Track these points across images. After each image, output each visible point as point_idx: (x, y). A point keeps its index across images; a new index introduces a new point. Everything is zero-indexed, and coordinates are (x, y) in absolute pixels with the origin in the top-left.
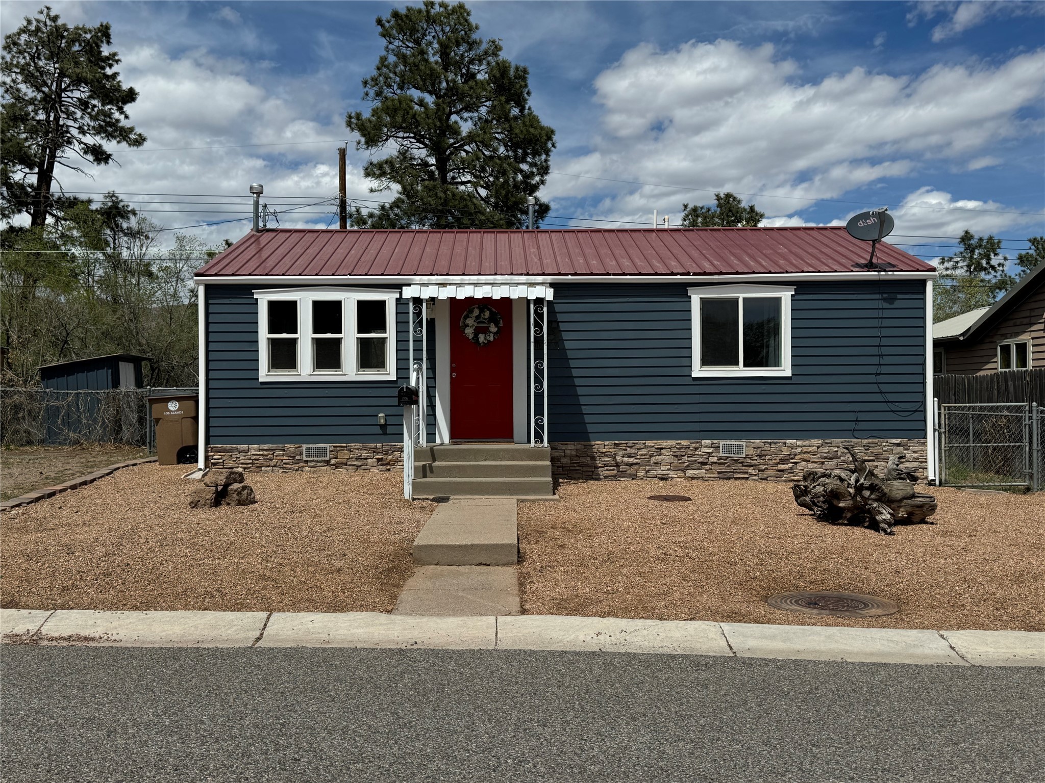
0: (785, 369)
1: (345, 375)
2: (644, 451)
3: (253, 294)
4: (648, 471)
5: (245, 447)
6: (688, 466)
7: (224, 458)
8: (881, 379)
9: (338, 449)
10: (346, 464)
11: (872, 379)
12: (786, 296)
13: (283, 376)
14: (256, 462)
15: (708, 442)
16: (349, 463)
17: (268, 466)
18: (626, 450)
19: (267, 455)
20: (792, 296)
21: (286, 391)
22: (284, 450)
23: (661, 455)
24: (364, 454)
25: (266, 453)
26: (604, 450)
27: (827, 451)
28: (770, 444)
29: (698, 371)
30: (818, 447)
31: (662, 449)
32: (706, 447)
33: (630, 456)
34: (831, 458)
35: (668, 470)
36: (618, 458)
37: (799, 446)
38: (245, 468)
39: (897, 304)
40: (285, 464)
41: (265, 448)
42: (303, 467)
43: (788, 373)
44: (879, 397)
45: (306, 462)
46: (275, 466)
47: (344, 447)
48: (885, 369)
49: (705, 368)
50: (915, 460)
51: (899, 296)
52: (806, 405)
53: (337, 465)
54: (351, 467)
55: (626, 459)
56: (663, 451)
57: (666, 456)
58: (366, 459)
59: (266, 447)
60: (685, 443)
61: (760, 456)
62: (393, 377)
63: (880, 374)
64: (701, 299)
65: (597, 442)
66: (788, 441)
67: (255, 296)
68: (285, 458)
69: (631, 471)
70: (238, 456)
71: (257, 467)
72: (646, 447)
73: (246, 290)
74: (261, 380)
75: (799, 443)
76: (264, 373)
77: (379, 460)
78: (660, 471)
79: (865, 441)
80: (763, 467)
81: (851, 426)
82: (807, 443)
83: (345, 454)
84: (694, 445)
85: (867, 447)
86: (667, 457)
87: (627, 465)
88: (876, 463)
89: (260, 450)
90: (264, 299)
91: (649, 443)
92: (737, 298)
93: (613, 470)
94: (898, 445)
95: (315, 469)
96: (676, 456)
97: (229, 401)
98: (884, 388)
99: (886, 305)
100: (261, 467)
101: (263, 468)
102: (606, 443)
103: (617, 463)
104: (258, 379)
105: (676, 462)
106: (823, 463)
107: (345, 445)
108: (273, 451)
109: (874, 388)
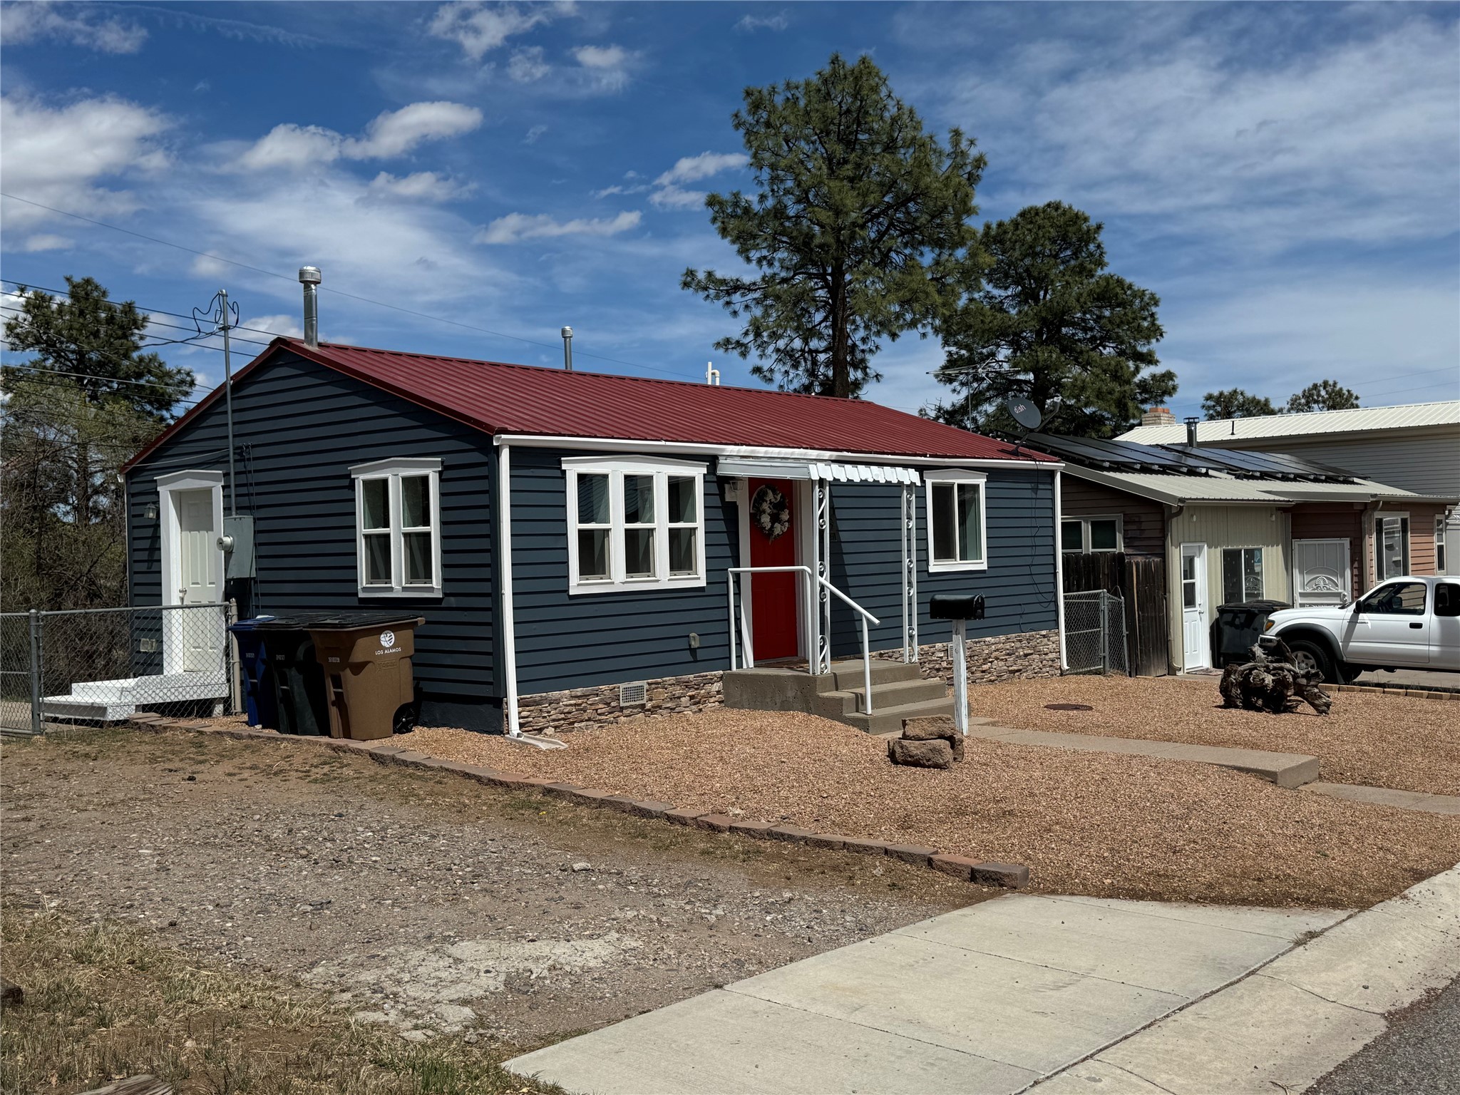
0: (983, 562)
1: (658, 581)
3: (560, 463)
5: (556, 694)
9: (653, 686)
10: (661, 707)
11: (1029, 570)
12: (981, 482)
13: (593, 585)
14: (569, 716)
15: (940, 645)
16: (664, 706)
17: (582, 721)
19: (580, 705)
20: (986, 483)
21: (597, 607)
22: (597, 695)
24: (678, 691)
27: (1008, 647)
28: (977, 643)
29: (933, 565)
30: (1003, 644)
32: (940, 650)
34: (1011, 655)
37: (993, 644)
38: (556, 727)
39: (1039, 494)
40: (600, 715)
41: (579, 694)
42: (619, 717)
43: (985, 566)
45: (622, 709)
46: (589, 720)
47: (659, 683)
49: (937, 562)
50: (1055, 650)
51: (1040, 486)
53: (654, 710)
54: (665, 711)
58: (679, 698)
59: (579, 691)
61: (971, 657)
62: (703, 583)
64: (932, 484)
66: (986, 639)
67: (564, 467)
68: (601, 706)
70: (549, 709)
71: (570, 724)
73: (553, 457)
74: (571, 592)
75: (993, 640)
76: (577, 584)
77: (692, 697)
79: (1027, 635)
81: (1019, 620)
82: (997, 640)
83: (660, 693)
84: (932, 649)
85: (1029, 640)
88: (1034, 657)
89: (573, 697)
90: (573, 469)
94: (1045, 636)
95: (630, 718)
97: (535, 626)
100: (573, 723)
101: (576, 725)
104: (568, 591)
107: (659, 680)
108: (587, 697)
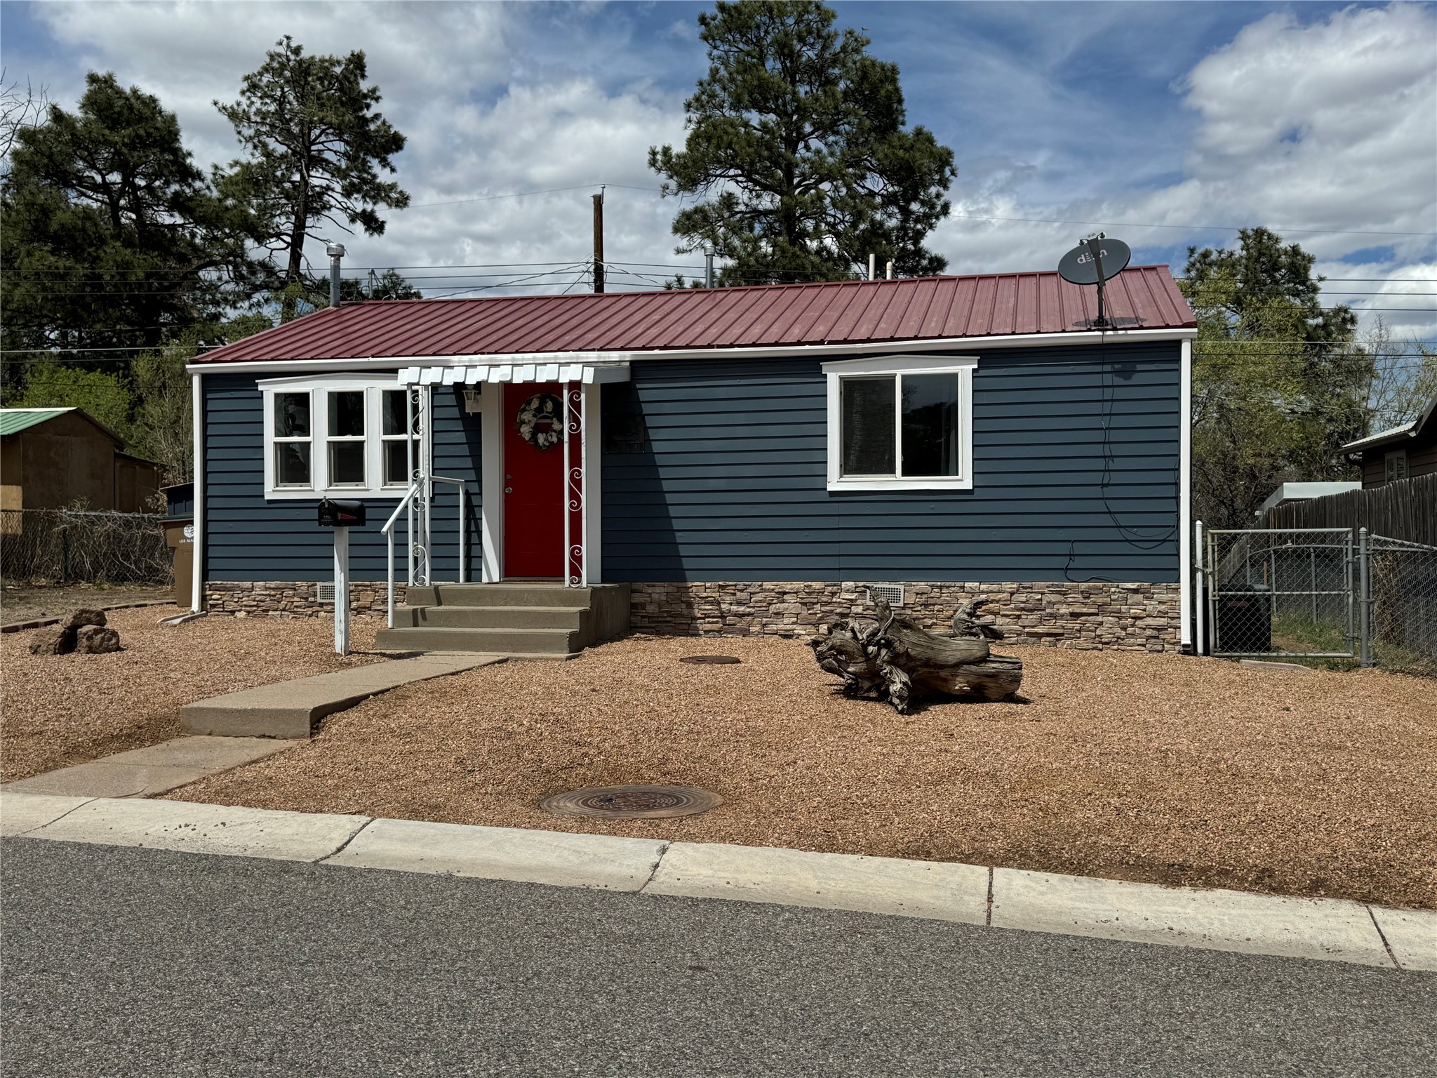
0: (963, 480)
1: (368, 490)
2: (759, 597)
3: (257, 385)
4: (764, 625)
5: (248, 584)
6: (821, 618)
7: (225, 599)
8: (1109, 492)
9: (360, 588)
10: (369, 609)
11: (1097, 492)
12: (965, 371)
13: (293, 492)
15: (851, 584)
16: (374, 608)
17: (276, 610)
18: (734, 594)
19: (274, 596)
20: (974, 370)
21: (298, 511)
22: (295, 589)
23: (783, 602)
25: (273, 593)
26: (705, 595)
27: (1024, 599)
28: (941, 587)
29: (836, 482)
30: (1012, 594)
31: (785, 593)
32: (848, 591)
33: (739, 603)
34: (1031, 610)
35: (793, 623)
36: (723, 606)
37: (983, 592)
39: (1137, 378)
40: (297, 607)
41: (272, 586)
42: (318, 611)
43: (967, 484)
44: (1107, 520)
45: (321, 605)
46: (284, 610)
47: (369, 586)
48: (1116, 478)
49: (847, 478)
50: (1162, 614)
51: (1139, 367)
52: (995, 532)
53: (359, 610)
55: (734, 608)
56: (786, 597)
57: (791, 604)
59: (273, 584)
60: (817, 585)
61: (926, 605)
63: (1108, 485)
64: (841, 378)
65: (695, 584)
66: (966, 584)
67: (260, 388)
68: (296, 599)
69: (742, 624)
70: (241, 596)
71: (263, 611)
72: (763, 591)
73: (249, 380)
74: (267, 497)
75: (983, 587)
76: (271, 490)
78: (783, 625)
79: (1084, 586)
80: (930, 622)
81: (1062, 562)
82: (995, 587)
83: (368, 595)
84: (830, 588)
85: (1087, 595)
86: (791, 606)
87: (735, 615)
88: (1100, 619)
89: (266, 589)
90: (270, 391)
91: (768, 585)
92: (894, 376)
93: (717, 622)
94: (1136, 591)
95: (330, 615)
96: (803, 604)
97: (231, 524)
98: (1114, 506)
99: (1120, 381)
100: (268, 611)
101: (270, 613)
102: (708, 584)
103: (722, 613)
104: (263, 496)
105: (805, 612)
106: (1019, 617)
107: (368, 583)
108: (282, 589)
109: (1100, 506)
